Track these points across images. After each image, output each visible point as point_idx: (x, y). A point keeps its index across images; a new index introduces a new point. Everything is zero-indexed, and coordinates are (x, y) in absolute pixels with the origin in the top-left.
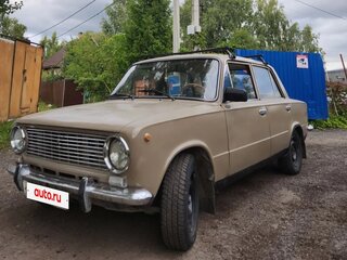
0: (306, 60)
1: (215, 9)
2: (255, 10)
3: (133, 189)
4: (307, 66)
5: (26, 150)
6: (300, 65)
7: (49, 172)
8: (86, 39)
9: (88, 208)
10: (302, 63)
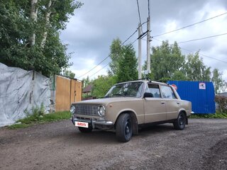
0: (204, 85)
1: (164, 62)
2: (187, 61)
3: (106, 121)
4: (205, 88)
5: (75, 112)
6: (201, 88)
7: (83, 118)
8: (101, 79)
9: (94, 127)
10: (202, 87)
